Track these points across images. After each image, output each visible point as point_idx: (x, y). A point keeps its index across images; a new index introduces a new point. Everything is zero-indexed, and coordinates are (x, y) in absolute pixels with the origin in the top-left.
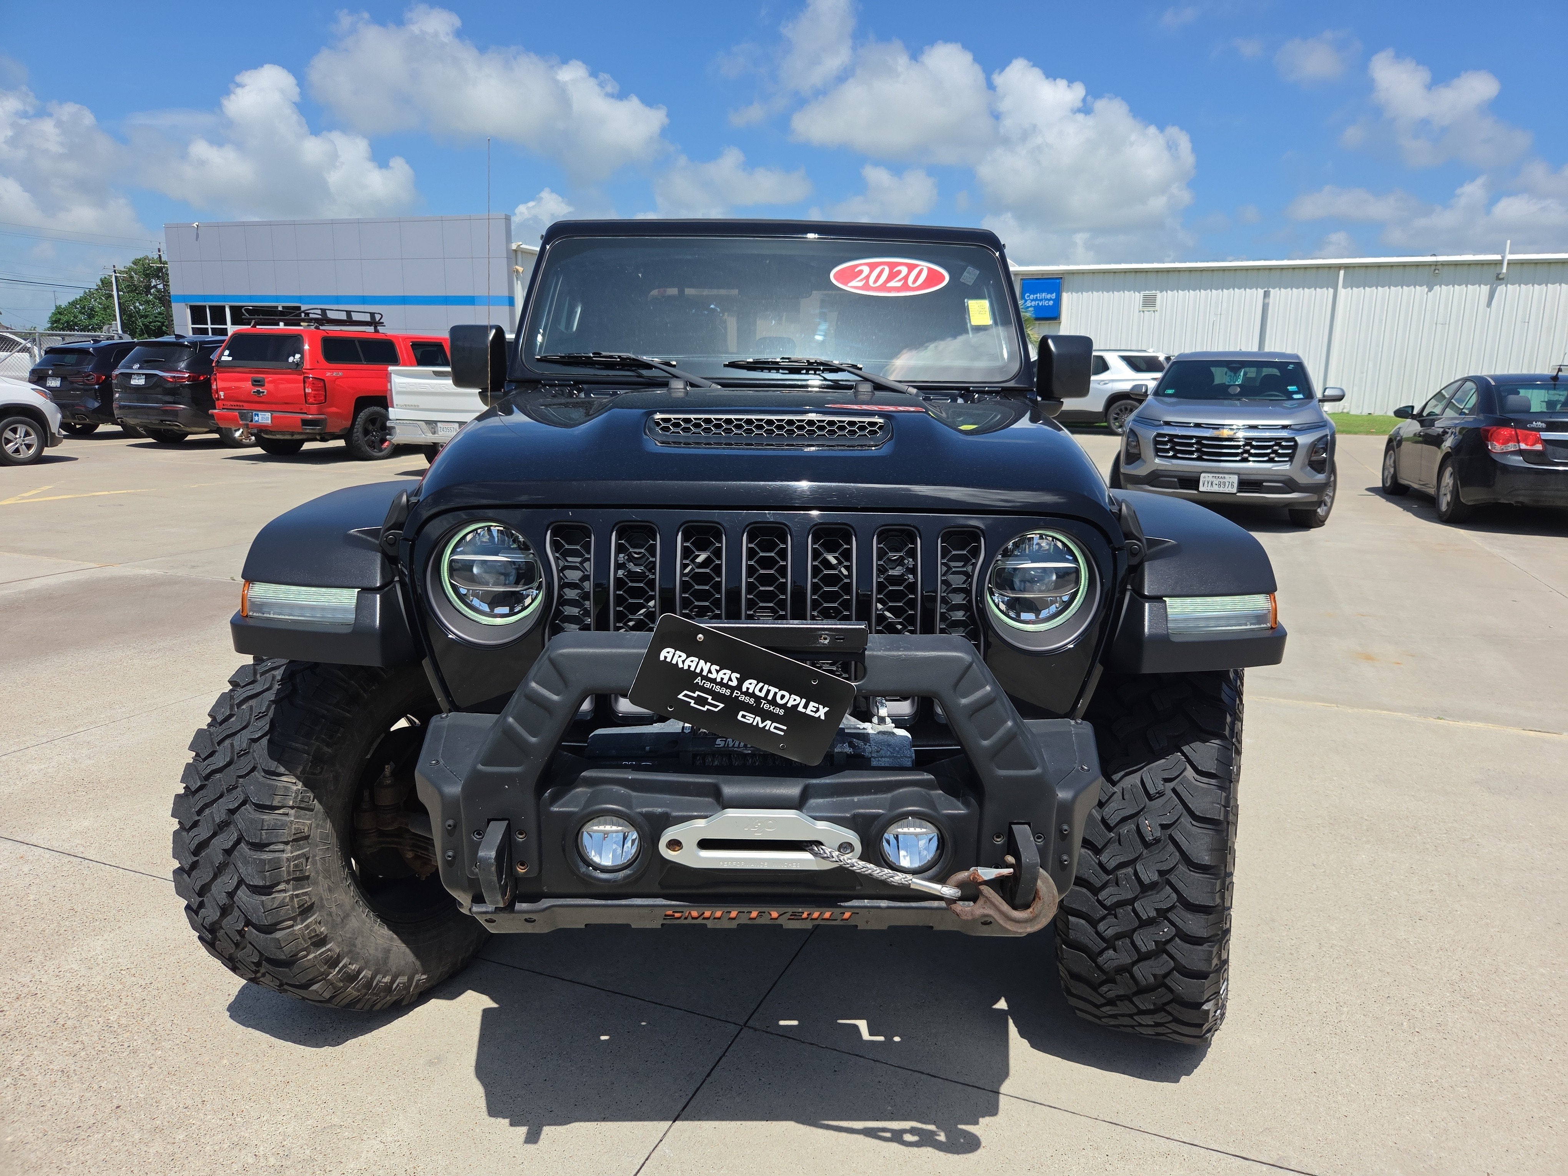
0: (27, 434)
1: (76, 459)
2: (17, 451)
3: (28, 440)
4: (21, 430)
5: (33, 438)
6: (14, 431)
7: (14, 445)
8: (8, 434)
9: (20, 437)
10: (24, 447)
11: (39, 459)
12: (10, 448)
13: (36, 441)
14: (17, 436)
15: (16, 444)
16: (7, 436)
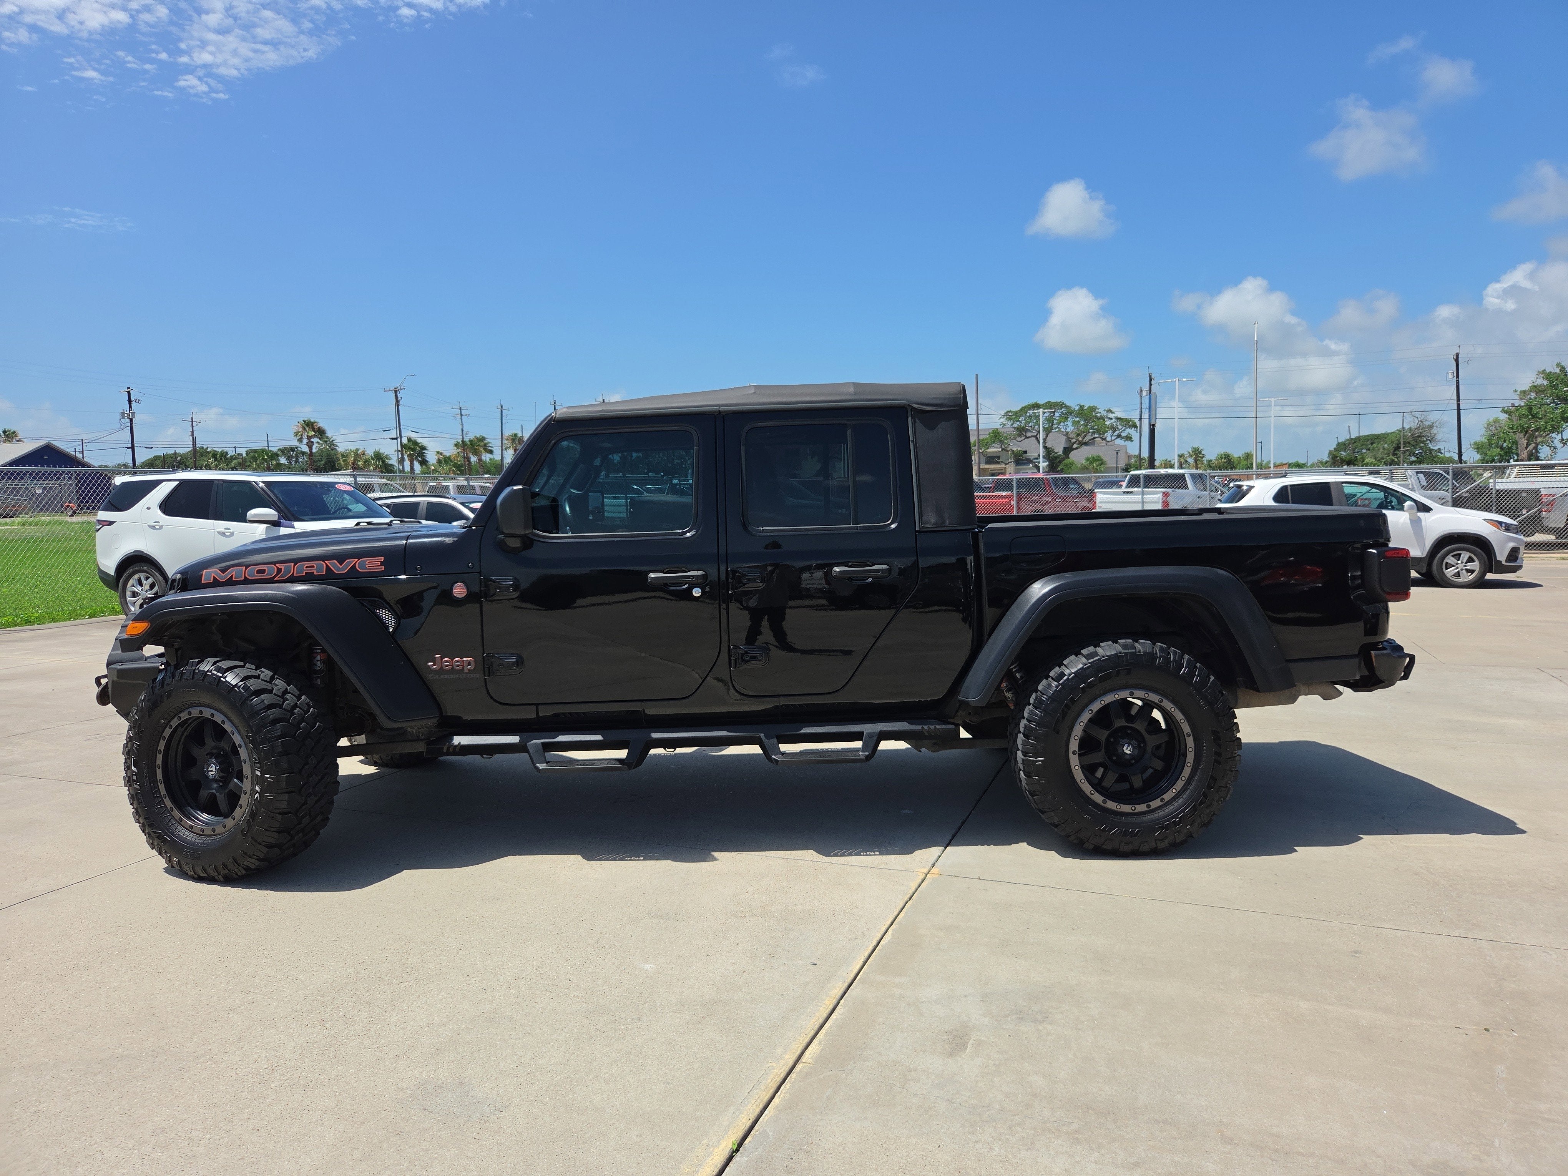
0: (1470, 560)
1: (1541, 586)
2: (1458, 575)
3: (1470, 566)
4: (1465, 556)
5: (1475, 565)
6: (1458, 557)
7: (1454, 570)
8: (1450, 559)
9: (1462, 562)
10: (1464, 571)
11: (1481, 584)
12: (1450, 572)
13: (1478, 567)
14: (1459, 562)
15: (1457, 568)
16: (1449, 561)
